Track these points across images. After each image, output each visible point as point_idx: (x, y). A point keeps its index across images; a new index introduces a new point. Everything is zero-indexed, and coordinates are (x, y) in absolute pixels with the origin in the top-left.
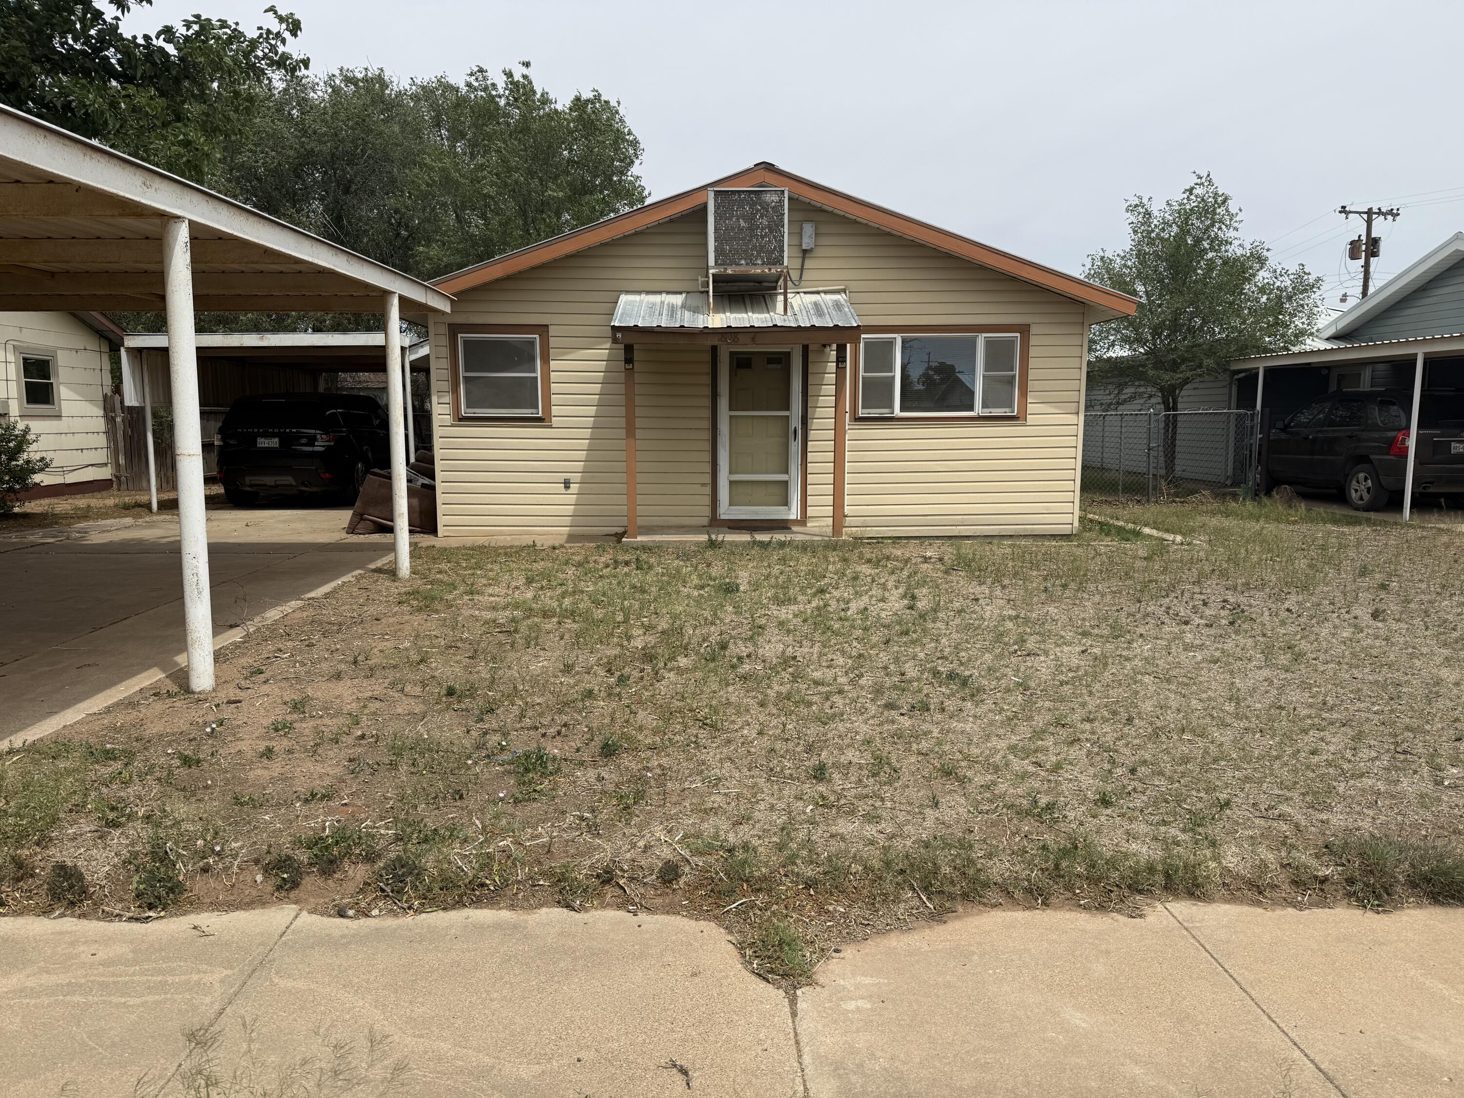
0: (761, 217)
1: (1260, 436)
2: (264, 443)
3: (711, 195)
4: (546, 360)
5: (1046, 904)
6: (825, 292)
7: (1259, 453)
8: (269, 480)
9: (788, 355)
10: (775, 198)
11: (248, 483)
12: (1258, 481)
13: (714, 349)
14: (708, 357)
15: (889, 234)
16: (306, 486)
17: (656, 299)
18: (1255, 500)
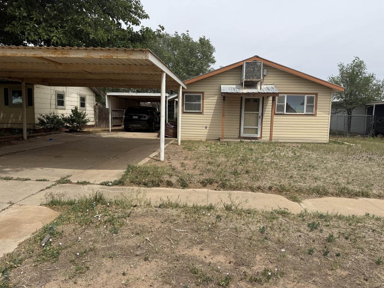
0: (256, 68)
1: (374, 122)
2: (134, 117)
3: (245, 63)
4: (203, 100)
5: (340, 197)
6: (269, 85)
7: (374, 126)
8: (135, 126)
9: (259, 99)
10: (260, 64)
11: (130, 126)
12: (373, 133)
13: (242, 97)
14: (240, 99)
15: (284, 72)
16: (143, 127)
17: (229, 86)
18: (373, 138)
